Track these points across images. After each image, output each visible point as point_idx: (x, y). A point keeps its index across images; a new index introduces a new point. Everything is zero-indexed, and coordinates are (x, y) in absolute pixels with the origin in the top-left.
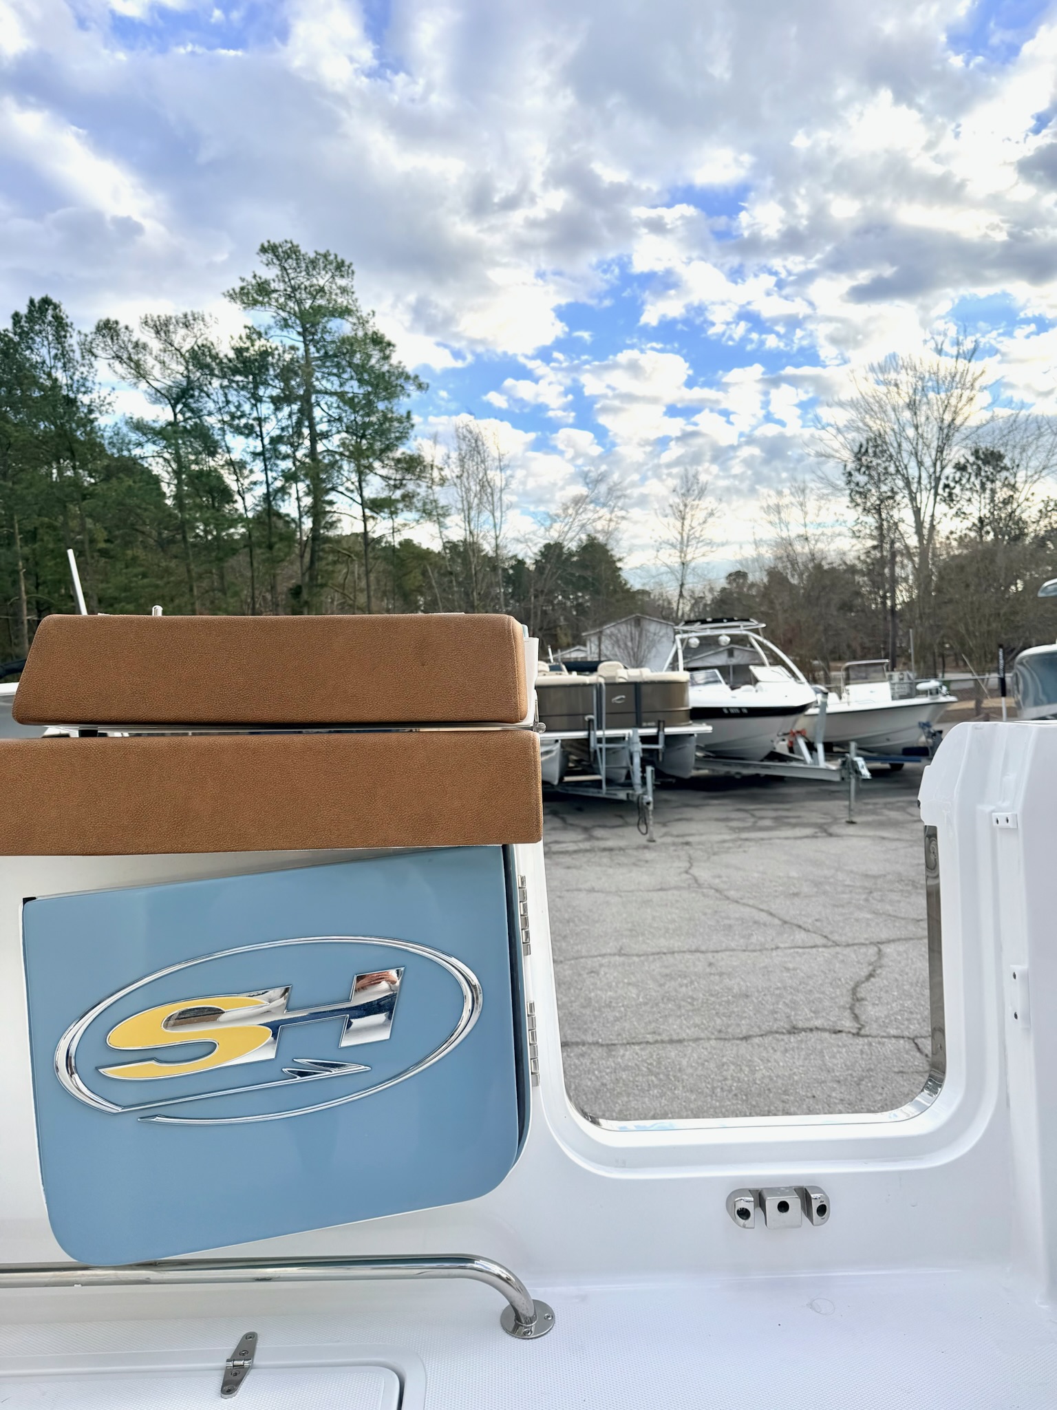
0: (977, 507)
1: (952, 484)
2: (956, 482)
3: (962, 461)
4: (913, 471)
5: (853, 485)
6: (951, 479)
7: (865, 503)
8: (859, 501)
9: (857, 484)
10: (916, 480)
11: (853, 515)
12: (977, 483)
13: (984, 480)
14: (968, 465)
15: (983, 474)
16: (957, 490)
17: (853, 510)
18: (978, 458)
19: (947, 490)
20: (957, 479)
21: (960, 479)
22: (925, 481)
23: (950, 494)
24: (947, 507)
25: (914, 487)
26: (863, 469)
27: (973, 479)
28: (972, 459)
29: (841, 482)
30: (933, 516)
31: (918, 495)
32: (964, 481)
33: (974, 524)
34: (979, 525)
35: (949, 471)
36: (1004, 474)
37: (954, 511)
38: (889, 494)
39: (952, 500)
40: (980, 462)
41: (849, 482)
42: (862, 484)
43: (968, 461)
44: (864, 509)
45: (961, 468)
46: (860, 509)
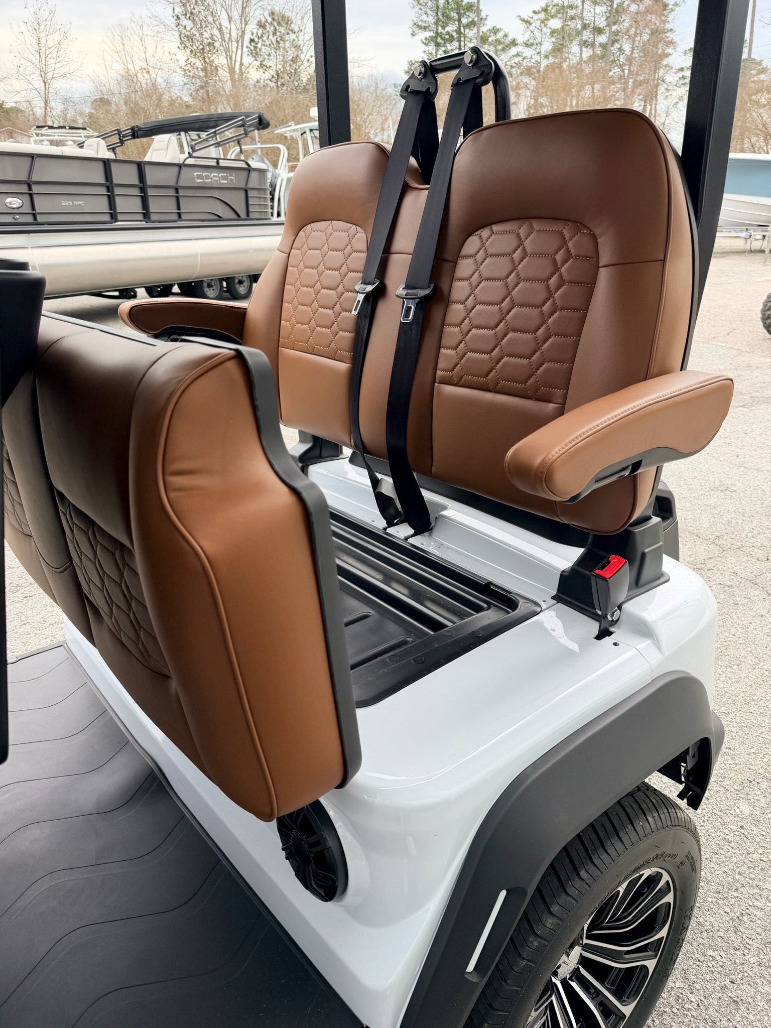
0: (274, 64)
1: (256, 40)
2: (259, 38)
3: (263, 20)
4: (225, 23)
5: (181, 28)
6: (255, 34)
7: (192, 46)
8: (188, 45)
9: (185, 28)
10: (228, 32)
11: (182, 56)
12: (274, 41)
13: (279, 39)
14: (267, 24)
15: (278, 34)
16: (259, 46)
17: (183, 51)
18: (273, 19)
19: (253, 44)
20: (260, 35)
21: (262, 36)
22: (234, 34)
23: (255, 47)
24: (253, 59)
25: (227, 36)
26: (188, 15)
27: (271, 37)
28: (269, 20)
29: (172, 22)
30: (241, 64)
31: (230, 43)
32: (265, 38)
33: (273, 77)
34: (276, 76)
35: (252, 27)
36: (293, 36)
37: (258, 63)
38: (210, 40)
39: (257, 54)
40: (275, 24)
41: (178, 25)
42: (188, 29)
43: (267, 22)
44: (192, 51)
45: (261, 25)
46: (188, 53)
